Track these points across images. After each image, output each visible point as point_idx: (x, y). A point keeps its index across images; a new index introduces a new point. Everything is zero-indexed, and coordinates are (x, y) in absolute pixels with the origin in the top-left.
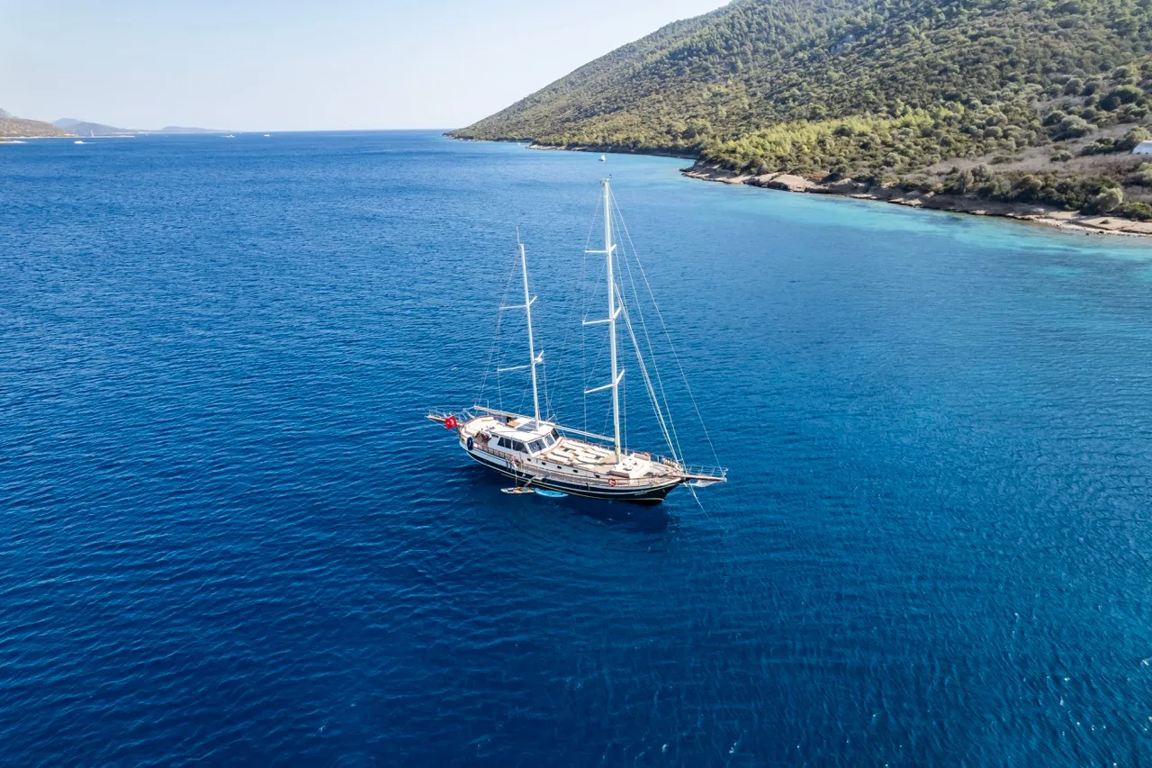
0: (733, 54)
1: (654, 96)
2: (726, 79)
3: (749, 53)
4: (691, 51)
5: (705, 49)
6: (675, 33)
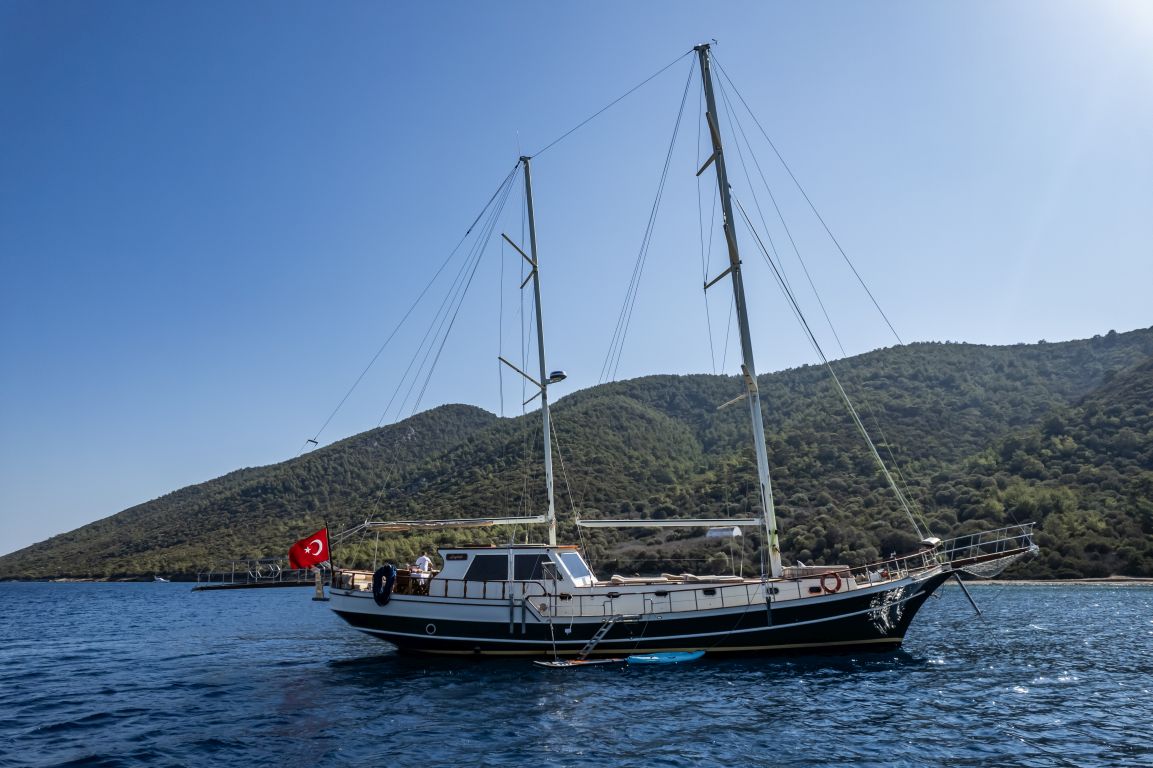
0: (309, 494)
1: (223, 530)
2: (304, 516)
3: (326, 493)
4: (265, 490)
5: (280, 487)
6: (244, 478)
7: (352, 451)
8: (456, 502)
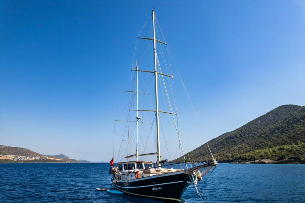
0: (243, 138)
1: (222, 149)
2: (242, 144)
3: (247, 137)
5: (234, 137)
6: (226, 135)
7: (252, 124)
8: (287, 136)
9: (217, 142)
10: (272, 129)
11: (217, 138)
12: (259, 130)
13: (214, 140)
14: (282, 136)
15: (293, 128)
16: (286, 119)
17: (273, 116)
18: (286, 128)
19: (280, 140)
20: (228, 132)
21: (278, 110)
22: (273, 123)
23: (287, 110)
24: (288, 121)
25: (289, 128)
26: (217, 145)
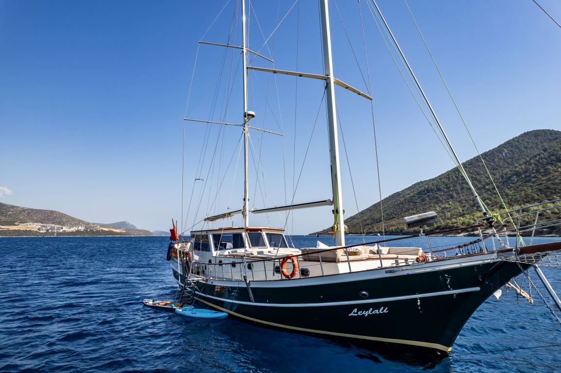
0: (451, 191)
2: (449, 202)
3: (459, 189)
4: (428, 191)
5: (435, 189)
6: (420, 186)
7: (470, 166)
8: (535, 187)
9: (403, 199)
10: (506, 174)
11: (403, 191)
12: (482, 177)
13: (398, 194)
14: (525, 188)
15: (547, 173)
16: (536, 156)
17: (511, 151)
18: (533, 173)
19: (520, 195)
20: (423, 180)
21: (520, 141)
22: (508, 164)
23: (537, 139)
24: (538, 161)
25: (540, 173)
26: (402, 203)
